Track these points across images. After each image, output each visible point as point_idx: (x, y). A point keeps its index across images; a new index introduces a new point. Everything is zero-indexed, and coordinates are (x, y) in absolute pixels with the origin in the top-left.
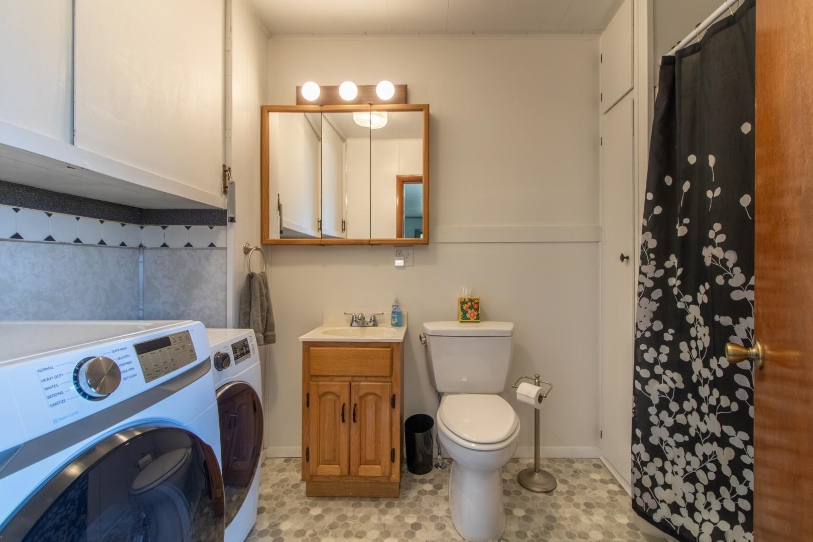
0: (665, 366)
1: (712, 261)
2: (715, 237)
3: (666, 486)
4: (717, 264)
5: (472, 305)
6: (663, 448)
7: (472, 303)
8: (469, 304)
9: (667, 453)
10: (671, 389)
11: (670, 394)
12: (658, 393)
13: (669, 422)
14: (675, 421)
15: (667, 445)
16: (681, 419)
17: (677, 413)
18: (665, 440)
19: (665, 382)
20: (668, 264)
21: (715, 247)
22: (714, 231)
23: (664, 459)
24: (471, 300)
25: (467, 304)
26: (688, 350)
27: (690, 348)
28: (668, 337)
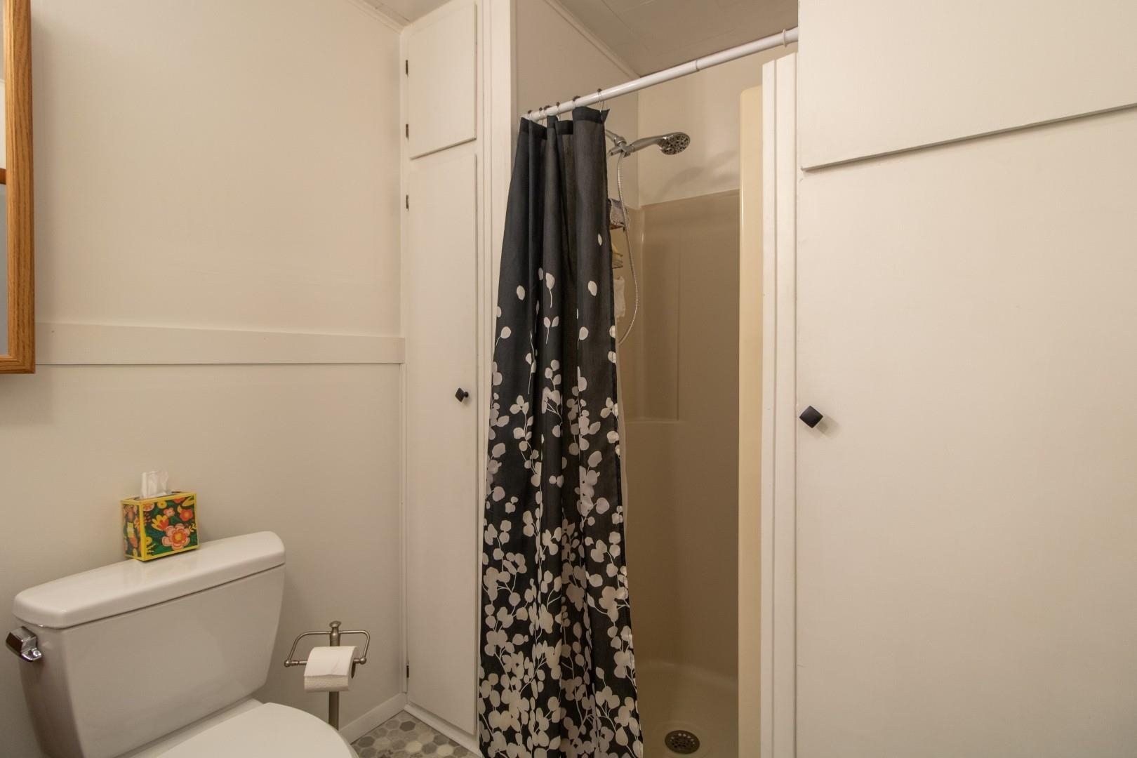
0: (506, 548)
1: (548, 407)
2: (553, 378)
3: (503, 707)
4: (555, 412)
5: (177, 514)
6: (500, 659)
7: (175, 510)
8: (170, 512)
9: (504, 664)
10: (512, 576)
11: (510, 584)
12: (497, 585)
13: (507, 620)
14: (515, 618)
15: (506, 653)
16: (522, 614)
17: (519, 606)
18: (502, 647)
19: (506, 569)
20: (514, 409)
21: (552, 390)
22: (552, 369)
23: (500, 672)
24: (172, 504)
25: (162, 515)
26: (532, 521)
27: (535, 519)
28: (510, 508)
